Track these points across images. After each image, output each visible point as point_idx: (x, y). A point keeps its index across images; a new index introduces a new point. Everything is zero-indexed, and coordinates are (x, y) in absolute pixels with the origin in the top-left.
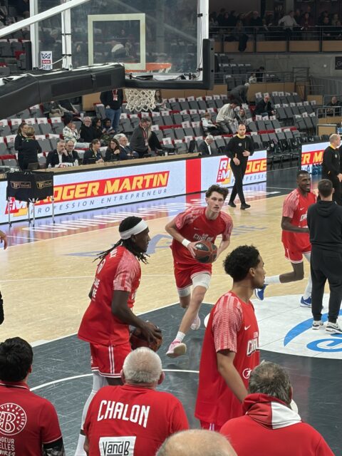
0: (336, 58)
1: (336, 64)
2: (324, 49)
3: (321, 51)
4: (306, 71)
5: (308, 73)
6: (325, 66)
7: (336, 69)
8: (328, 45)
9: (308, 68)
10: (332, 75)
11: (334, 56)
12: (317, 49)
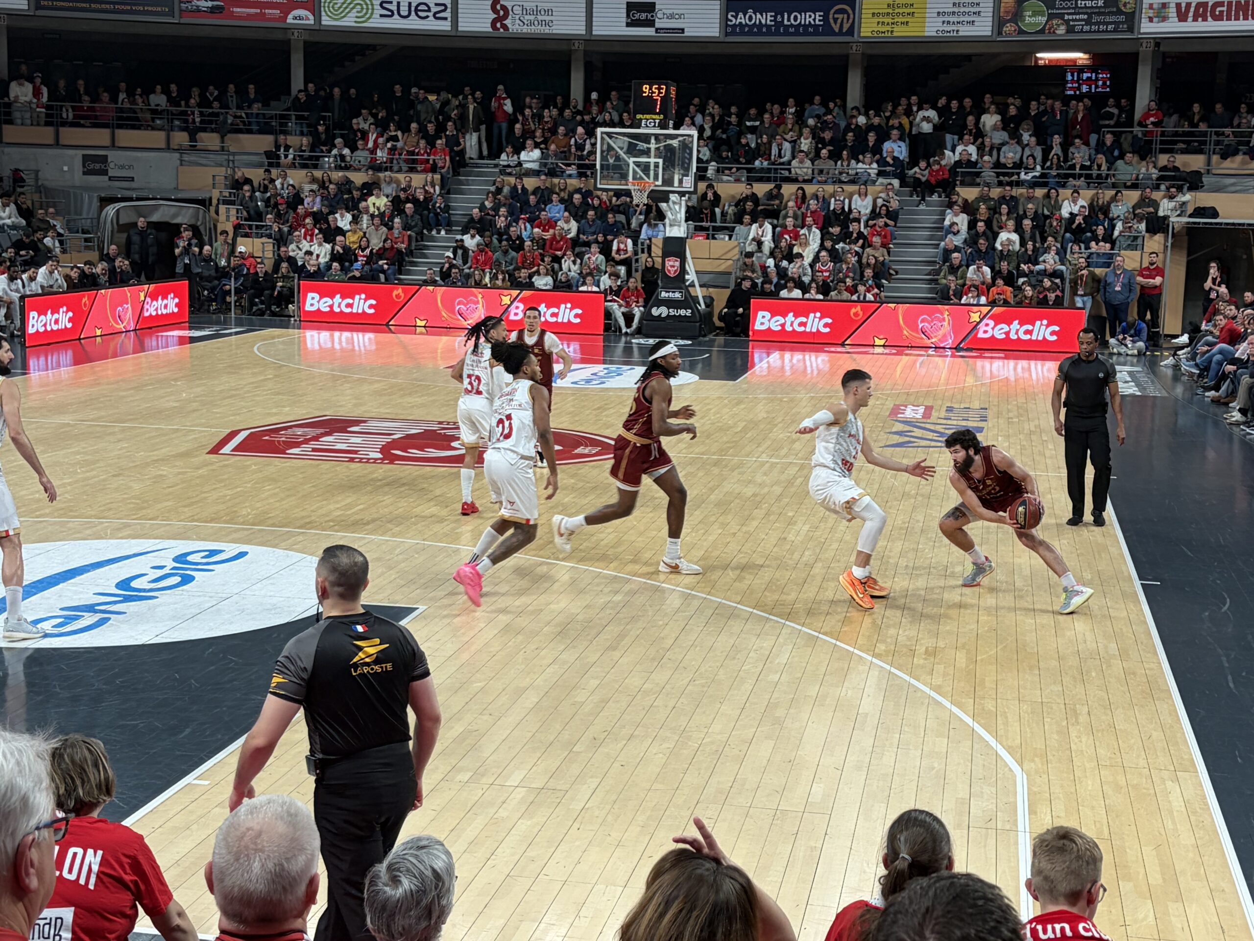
0: (84, 156)
1: (84, 166)
2: (62, 141)
3: (57, 144)
4: (33, 176)
5: (37, 179)
6: (66, 168)
7: (84, 173)
8: (69, 134)
9: (37, 172)
10: (77, 184)
11: (80, 153)
12: (51, 141)
